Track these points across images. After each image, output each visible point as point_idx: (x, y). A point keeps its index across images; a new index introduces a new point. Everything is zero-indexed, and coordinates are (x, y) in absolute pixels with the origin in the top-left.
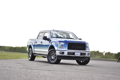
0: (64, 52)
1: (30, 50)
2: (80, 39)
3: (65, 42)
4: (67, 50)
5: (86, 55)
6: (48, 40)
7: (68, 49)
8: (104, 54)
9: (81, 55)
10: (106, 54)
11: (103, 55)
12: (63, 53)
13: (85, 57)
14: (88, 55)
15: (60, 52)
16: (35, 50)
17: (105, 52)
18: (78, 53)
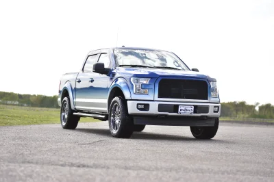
0: (148, 105)
1: (65, 101)
2: (193, 70)
3: (152, 76)
4: (157, 98)
5: (211, 113)
6: (108, 72)
7: (160, 96)
8: (257, 109)
9: (195, 112)
10: (261, 108)
11: (254, 110)
12: (146, 107)
13: (206, 116)
14: (215, 112)
15: (138, 104)
16: (78, 100)
17: (260, 105)
18: (186, 107)
